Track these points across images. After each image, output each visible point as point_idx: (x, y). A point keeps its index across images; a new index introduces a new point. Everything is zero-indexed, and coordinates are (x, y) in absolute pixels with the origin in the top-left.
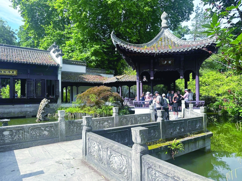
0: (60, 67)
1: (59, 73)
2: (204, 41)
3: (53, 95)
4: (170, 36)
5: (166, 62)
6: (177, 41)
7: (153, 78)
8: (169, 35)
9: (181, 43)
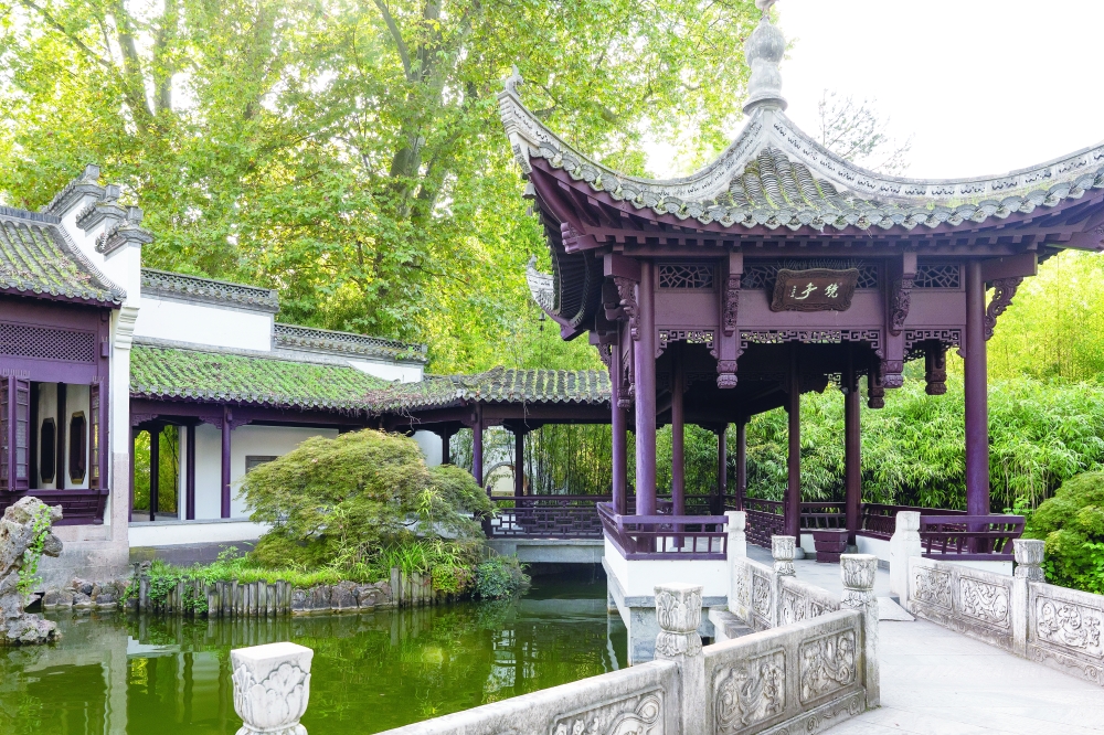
0: (122, 311)
1: (117, 345)
2: (1024, 178)
3: (77, 474)
4: (800, 152)
5: (810, 288)
6: (844, 180)
7: (734, 377)
8: (795, 149)
9: (869, 189)
